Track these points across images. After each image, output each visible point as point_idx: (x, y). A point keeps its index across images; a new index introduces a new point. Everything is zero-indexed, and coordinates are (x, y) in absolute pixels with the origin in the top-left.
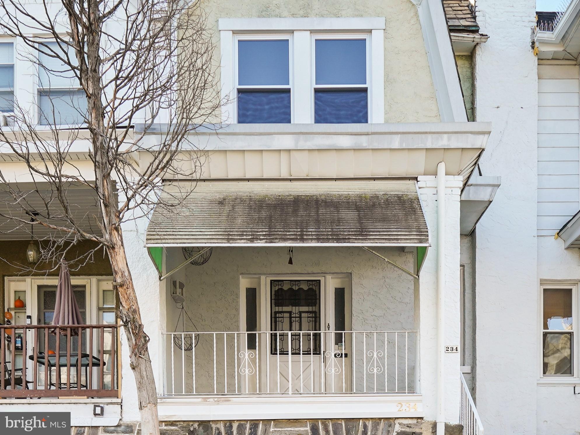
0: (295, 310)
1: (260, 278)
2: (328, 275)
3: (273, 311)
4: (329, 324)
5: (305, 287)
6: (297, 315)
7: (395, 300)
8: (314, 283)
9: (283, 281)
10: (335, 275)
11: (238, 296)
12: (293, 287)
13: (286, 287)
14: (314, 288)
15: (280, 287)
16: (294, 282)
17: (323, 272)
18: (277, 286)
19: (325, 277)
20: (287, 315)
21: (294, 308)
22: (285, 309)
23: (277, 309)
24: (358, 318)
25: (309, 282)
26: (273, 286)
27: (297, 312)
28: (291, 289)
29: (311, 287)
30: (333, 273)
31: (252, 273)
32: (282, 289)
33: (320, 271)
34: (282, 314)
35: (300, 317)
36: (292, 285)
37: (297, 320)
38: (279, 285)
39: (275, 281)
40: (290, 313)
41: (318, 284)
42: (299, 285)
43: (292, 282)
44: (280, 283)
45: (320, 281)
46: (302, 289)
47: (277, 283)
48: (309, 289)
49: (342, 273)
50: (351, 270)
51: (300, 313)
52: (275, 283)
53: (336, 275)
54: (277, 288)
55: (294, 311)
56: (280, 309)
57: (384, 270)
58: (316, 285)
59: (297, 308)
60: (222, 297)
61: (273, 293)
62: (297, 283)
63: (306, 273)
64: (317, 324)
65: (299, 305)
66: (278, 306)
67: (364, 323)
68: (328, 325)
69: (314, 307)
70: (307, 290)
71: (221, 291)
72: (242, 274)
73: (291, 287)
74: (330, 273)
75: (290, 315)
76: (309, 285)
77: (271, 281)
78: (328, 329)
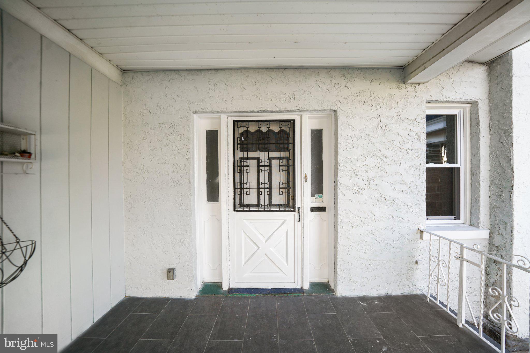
0: (264, 156)
1: (219, 118)
2: (306, 113)
3: (237, 158)
4: (306, 174)
5: (276, 128)
6: (266, 164)
7: (393, 146)
8: (287, 123)
9: (248, 121)
10: (314, 113)
11: (189, 141)
12: (261, 129)
13: (253, 129)
14: (287, 130)
15: (245, 129)
16: (263, 123)
17: (299, 108)
18: (242, 128)
19: (301, 115)
20: (254, 162)
21: (262, 153)
22: (251, 154)
23: (241, 155)
24: (346, 169)
25: (281, 123)
26: (236, 127)
27: (266, 160)
28: (258, 131)
29: (283, 128)
30: (312, 111)
31: (208, 111)
32: (247, 131)
33: (296, 108)
34: (248, 161)
35: (270, 166)
36: (260, 126)
37: (266, 169)
38: (243, 126)
39: (238, 121)
40: (258, 159)
41: (292, 125)
42: (268, 126)
43: (260, 123)
44: (245, 124)
45: (294, 121)
46: (272, 131)
47: (241, 124)
48: (281, 131)
49: (324, 111)
50: (336, 107)
51: (270, 159)
52: (239, 123)
53: (316, 113)
54: (241, 130)
55: (262, 158)
56: (245, 154)
57: (379, 107)
58: (289, 126)
59: (266, 153)
60: (169, 142)
61: (237, 135)
62: (266, 123)
63: (278, 110)
64: (291, 174)
65: (268, 150)
66: (243, 151)
67: (353, 175)
68: (304, 175)
69: (287, 153)
70: (278, 132)
71: (167, 135)
72: (195, 112)
73: (259, 129)
74: (308, 111)
75: (258, 163)
76: (281, 126)
77: (234, 121)
78: (304, 181)
